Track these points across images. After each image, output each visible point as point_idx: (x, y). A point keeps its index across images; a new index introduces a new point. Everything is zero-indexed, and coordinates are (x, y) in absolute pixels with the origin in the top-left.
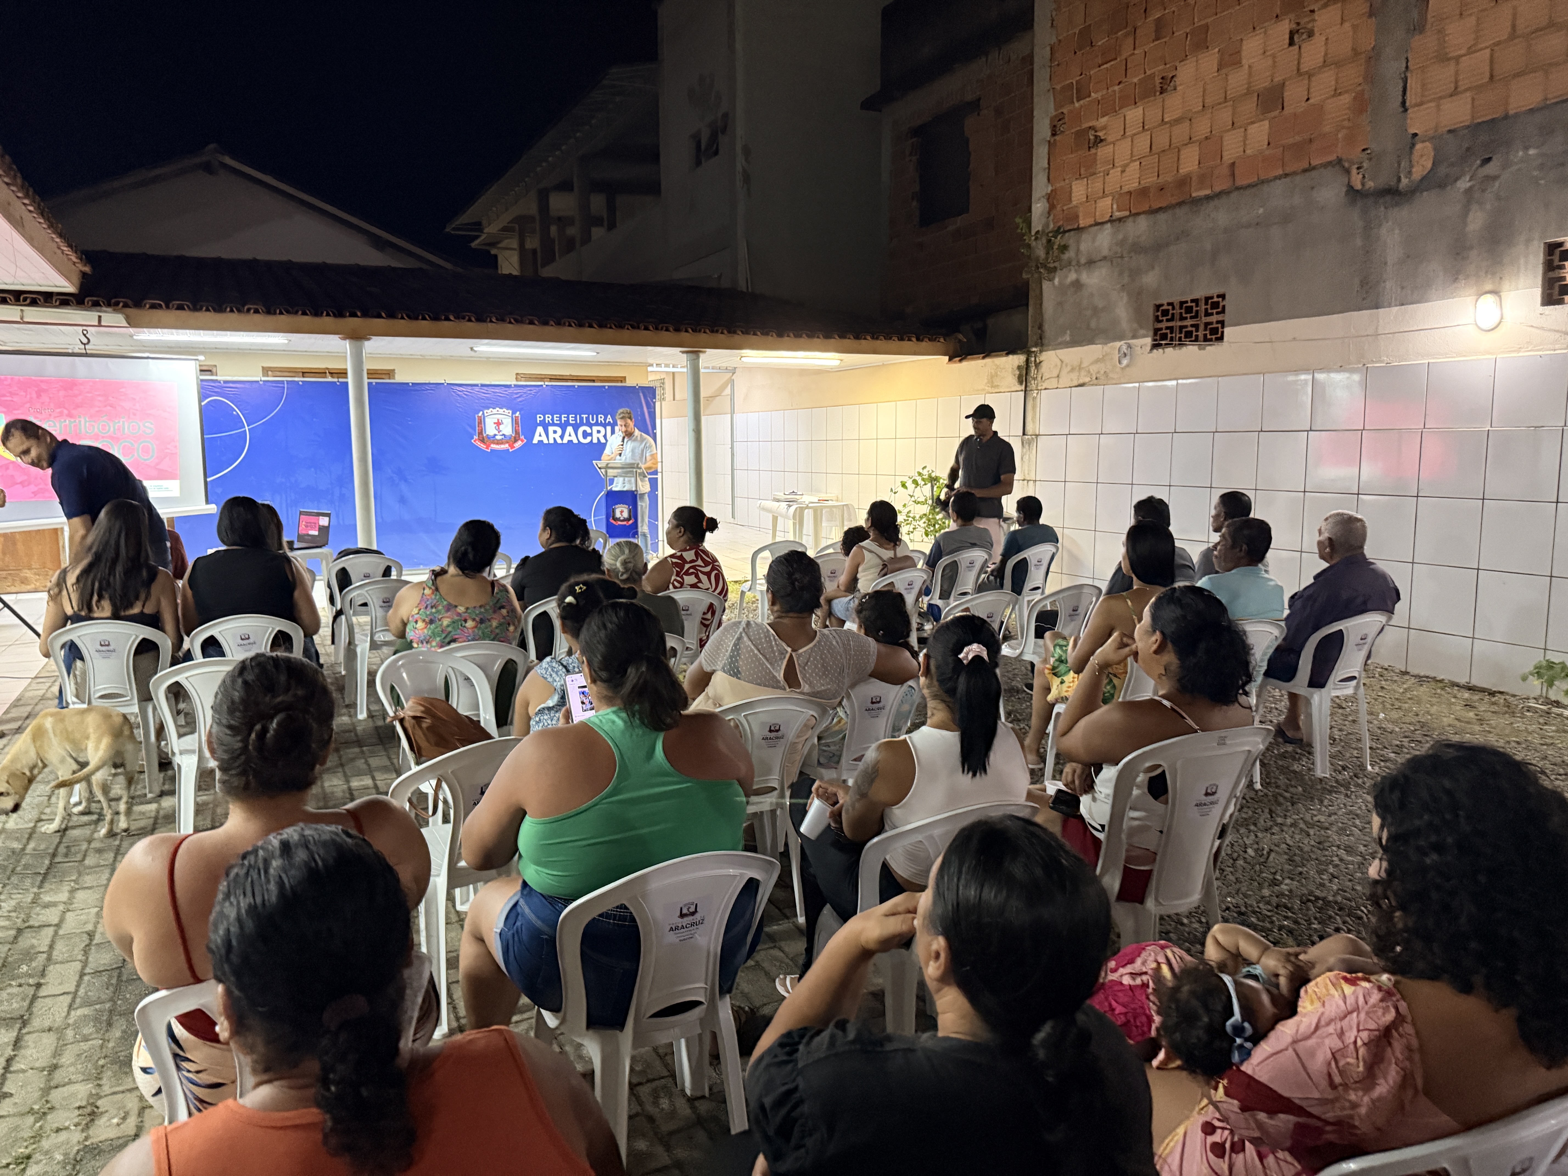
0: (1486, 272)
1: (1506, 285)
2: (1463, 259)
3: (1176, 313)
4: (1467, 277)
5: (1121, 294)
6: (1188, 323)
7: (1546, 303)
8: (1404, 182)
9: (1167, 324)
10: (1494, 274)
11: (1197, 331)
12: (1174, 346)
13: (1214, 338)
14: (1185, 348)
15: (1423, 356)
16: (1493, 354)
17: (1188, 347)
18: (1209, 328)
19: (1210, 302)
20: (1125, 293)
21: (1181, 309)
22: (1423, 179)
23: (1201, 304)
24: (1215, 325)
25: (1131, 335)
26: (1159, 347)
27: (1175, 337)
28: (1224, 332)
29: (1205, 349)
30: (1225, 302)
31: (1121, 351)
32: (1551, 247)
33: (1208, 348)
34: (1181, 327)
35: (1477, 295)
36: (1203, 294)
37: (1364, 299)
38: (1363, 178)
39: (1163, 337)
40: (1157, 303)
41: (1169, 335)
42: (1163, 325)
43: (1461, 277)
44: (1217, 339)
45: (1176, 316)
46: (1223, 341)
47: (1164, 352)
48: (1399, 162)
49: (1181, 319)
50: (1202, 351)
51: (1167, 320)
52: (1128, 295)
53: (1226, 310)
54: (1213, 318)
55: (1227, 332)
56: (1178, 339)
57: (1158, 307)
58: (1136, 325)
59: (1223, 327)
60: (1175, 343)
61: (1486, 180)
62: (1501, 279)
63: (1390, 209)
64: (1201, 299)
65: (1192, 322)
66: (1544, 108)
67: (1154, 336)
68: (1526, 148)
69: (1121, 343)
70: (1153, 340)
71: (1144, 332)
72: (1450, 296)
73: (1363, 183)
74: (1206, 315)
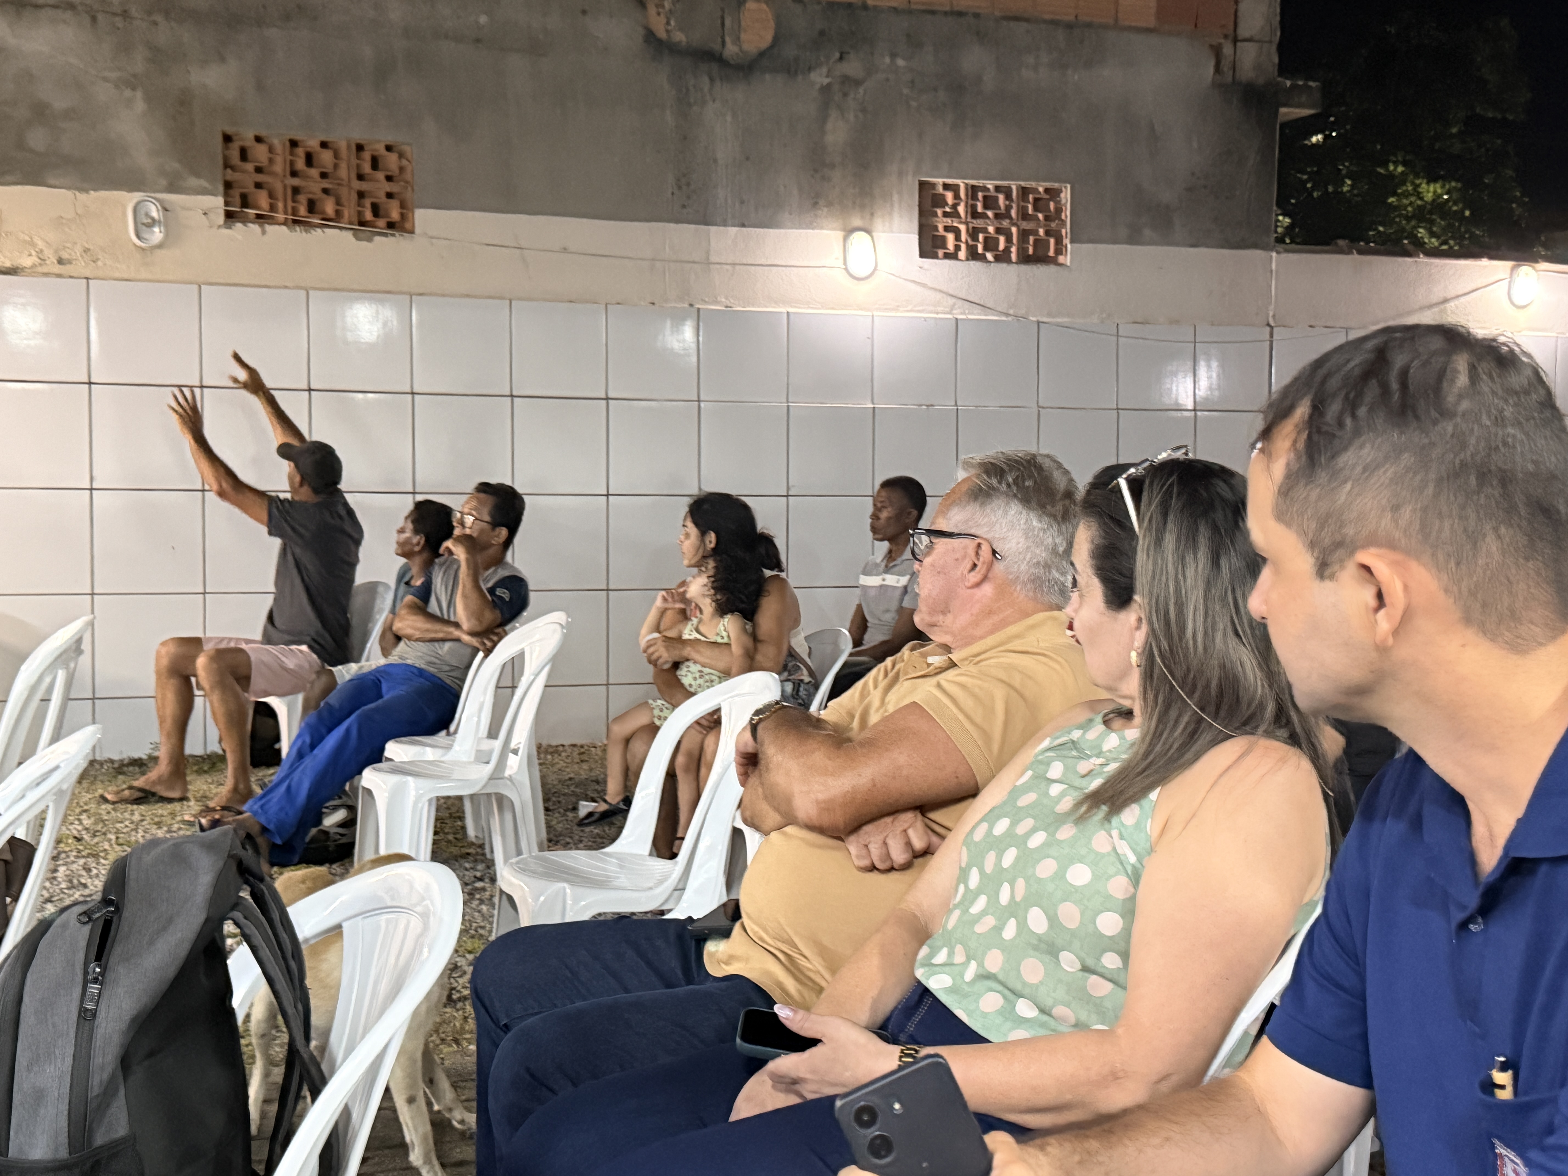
0: (854, 203)
1: (879, 224)
2: (823, 178)
3: (279, 160)
4: (830, 204)
5: (128, 93)
6: (314, 185)
7: (923, 255)
8: (731, 49)
9: (260, 178)
10: (863, 207)
11: (338, 203)
12: (285, 223)
13: (381, 223)
14: (319, 230)
15: (777, 303)
16: (868, 310)
17: (327, 230)
18: (367, 203)
19: (367, 155)
20: (139, 94)
21: (292, 154)
22: (762, 54)
23: (344, 153)
24: (382, 199)
25: (163, 182)
26: (245, 220)
27: (280, 205)
28: (410, 215)
29: (370, 240)
30: (404, 162)
31: (143, 212)
32: (924, 186)
33: (377, 239)
34: (296, 191)
35: (844, 230)
36: (358, 136)
37: (684, 206)
38: (668, 23)
39: (245, 202)
40: (230, 130)
41: (262, 198)
42: (246, 177)
43: (822, 202)
44: (391, 225)
45: (279, 167)
46: (412, 232)
47: (264, 232)
48: (723, 18)
49: (294, 174)
50: (364, 243)
51: (259, 170)
52: (149, 99)
53: (408, 176)
54: (379, 187)
55: (422, 217)
56: (290, 210)
57: (227, 139)
58: (176, 165)
59: (403, 206)
60: (281, 216)
61: (847, 81)
62: (872, 214)
63: (718, 83)
64: (343, 145)
65: (326, 184)
66: (910, 12)
67: (226, 195)
68: (893, 56)
69: (137, 196)
70: (227, 204)
71: (203, 183)
72: (809, 226)
73: (668, 31)
74: (361, 177)
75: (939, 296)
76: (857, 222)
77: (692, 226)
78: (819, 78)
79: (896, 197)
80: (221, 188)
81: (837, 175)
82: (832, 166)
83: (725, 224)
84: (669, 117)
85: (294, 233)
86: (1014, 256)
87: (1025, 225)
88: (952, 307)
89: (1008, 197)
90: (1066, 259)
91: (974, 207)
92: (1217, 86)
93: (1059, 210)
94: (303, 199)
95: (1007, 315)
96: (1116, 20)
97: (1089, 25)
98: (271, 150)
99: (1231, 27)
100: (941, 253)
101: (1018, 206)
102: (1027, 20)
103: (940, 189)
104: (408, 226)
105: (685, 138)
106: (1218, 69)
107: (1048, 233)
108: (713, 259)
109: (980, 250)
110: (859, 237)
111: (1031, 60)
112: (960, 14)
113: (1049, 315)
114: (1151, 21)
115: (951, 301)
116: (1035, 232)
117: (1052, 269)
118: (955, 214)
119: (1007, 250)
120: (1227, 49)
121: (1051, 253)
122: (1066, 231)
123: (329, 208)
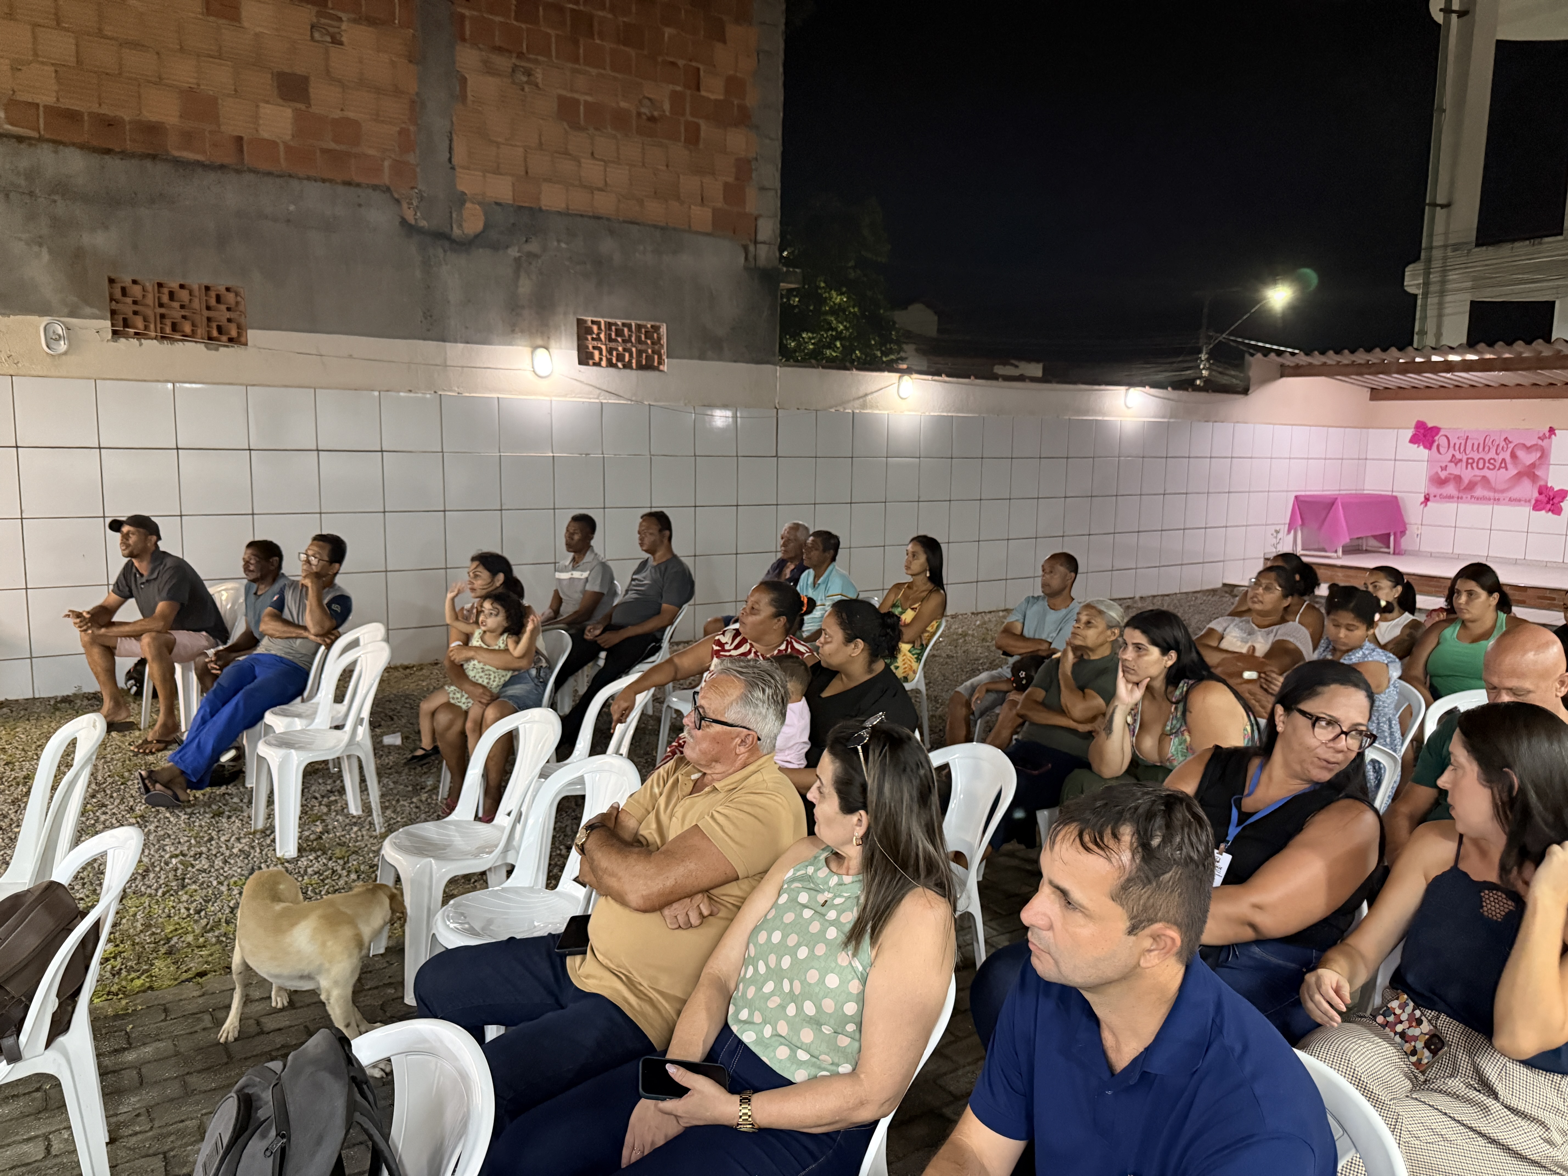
0: (537, 330)
1: (553, 344)
2: (518, 315)
3: (150, 296)
4: (522, 331)
5: (36, 249)
6: (176, 313)
7: (580, 363)
8: (456, 232)
9: (136, 308)
10: (542, 333)
11: (193, 325)
12: (156, 338)
13: (224, 338)
14: (181, 343)
15: (491, 391)
16: (546, 396)
17: (186, 343)
18: (214, 325)
19: (213, 294)
20: (45, 250)
21: (159, 292)
22: (477, 236)
23: (197, 293)
24: (224, 322)
25: (66, 310)
26: (127, 336)
27: (152, 326)
28: (244, 334)
29: (217, 350)
30: (239, 299)
31: (51, 332)
32: (580, 322)
33: (222, 349)
34: (163, 316)
35: (531, 347)
36: (206, 282)
37: (428, 330)
38: (415, 214)
39: (126, 324)
40: (113, 276)
41: (139, 323)
42: (126, 307)
43: (517, 329)
44: (231, 340)
45: (150, 300)
46: (246, 344)
47: (141, 345)
48: (451, 213)
49: (161, 305)
50: (213, 352)
51: (135, 302)
52: (50, 252)
53: (241, 308)
54: (222, 315)
55: (253, 335)
56: (159, 330)
57: (111, 281)
58: (75, 299)
59: (239, 327)
60: (153, 334)
61: (532, 256)
62: (549, 338)
63: (449, 253)
64: (195, 287)
65: (183, 313)
66: (568, 215)
67: (112, 319)
68: (559, 241)
69: (46, 320)
70: (113, 325)
71: (96, 311)
72: (510, 344)
73: (416, 219)
74: (208, 308)
75: (591, 389)
76: (539, 342)
77: (435, 343)
78: (513, 252)
79: (563, 328)
80: (109, 315)
81: (526, 313)
82: (523, 307)
83: (456, 341)
84: (418, 274)
85: (162, 346)
86: (634, 365)
87: (640, 347)
88: (599, 396)
89: (630, 329)
90: (664, 368)
91: (610, 335)
92: (746, 268)
93: (659, 338)
94: (168, 322)
95: (631, 401)
96: (690, 226)
97: (675, 229)
98: (144, 289)
99: (753, 235)
100: (591, 362)
101: (636, 336)
102: (638, 224)
103: (590, 324)
104: (243, 339)
105: (429, 287)
106: (746, 259)
107: (653, 352)
108: (448, 363)
109: (614, 361)
110: (541, 352)
111: (642, 248)
112: (598, 218)
113: (656, 401)
114: (709, 229)
115: (598, 391)
116: (646, 352)
117: (656, 373)
118: (598, 339)
119: (630, 361)
120: (752, 248)
121: (656, 364)
122: (664, 351)
123: (187, 328)
